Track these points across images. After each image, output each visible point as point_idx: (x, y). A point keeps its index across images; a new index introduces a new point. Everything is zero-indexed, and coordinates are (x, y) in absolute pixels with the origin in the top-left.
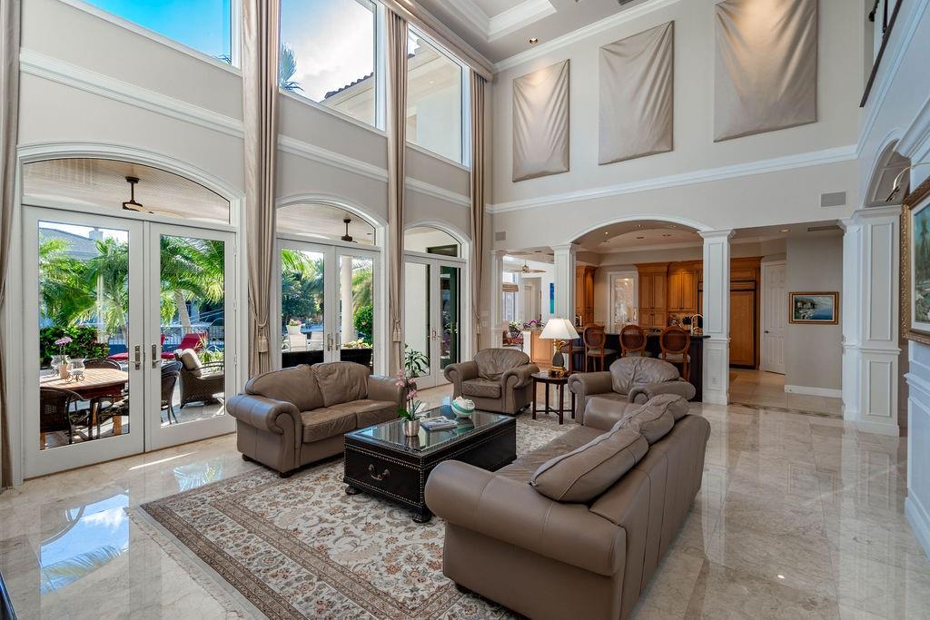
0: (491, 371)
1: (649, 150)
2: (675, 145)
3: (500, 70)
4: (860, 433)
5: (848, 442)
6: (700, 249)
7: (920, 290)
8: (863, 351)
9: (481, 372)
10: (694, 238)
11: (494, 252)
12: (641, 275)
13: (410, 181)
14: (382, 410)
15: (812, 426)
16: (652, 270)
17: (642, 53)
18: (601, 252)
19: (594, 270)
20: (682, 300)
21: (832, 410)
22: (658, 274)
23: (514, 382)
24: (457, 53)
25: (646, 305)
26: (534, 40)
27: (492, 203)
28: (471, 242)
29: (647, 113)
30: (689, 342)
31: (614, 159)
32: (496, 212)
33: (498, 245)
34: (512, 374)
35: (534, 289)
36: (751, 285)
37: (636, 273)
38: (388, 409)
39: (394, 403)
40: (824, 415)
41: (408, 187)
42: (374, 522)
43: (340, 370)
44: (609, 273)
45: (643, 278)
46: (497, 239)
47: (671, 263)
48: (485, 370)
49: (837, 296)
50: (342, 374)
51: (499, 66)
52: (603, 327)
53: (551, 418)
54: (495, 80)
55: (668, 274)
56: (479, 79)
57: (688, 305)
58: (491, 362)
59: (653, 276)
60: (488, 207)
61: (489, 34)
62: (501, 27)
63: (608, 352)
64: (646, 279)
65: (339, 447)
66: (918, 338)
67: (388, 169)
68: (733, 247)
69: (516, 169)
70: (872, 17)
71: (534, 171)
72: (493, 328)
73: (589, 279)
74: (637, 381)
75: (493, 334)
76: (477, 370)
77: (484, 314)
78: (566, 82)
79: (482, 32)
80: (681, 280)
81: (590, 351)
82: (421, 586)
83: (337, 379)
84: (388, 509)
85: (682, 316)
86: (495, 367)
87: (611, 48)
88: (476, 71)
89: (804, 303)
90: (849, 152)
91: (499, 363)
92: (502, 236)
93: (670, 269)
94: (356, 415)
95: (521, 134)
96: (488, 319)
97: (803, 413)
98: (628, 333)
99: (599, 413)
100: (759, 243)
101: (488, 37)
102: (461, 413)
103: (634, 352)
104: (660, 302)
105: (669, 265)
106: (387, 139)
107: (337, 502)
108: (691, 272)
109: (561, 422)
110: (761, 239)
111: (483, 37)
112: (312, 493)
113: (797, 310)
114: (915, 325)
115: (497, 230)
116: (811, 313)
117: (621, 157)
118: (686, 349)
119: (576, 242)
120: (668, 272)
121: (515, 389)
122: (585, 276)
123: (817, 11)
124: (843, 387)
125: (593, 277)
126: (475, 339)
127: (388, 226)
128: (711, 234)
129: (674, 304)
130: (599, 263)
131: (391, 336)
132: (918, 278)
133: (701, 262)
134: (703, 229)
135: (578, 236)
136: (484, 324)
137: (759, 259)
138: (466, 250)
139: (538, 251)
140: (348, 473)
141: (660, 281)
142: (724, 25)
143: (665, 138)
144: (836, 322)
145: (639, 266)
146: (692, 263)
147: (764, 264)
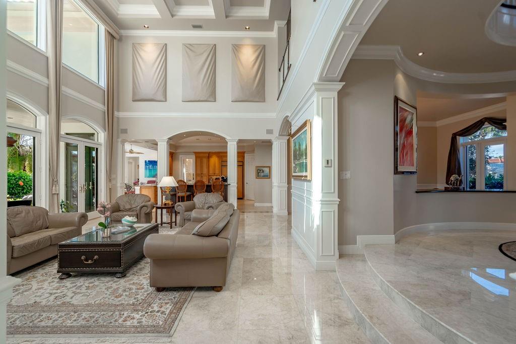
0: (128, 207)
1: (205, 99)
2: (216, 99)
3: (124, 35)
4: (278, 216)
5: (275, 219)
6: (226, 147)
7: (294, 163)
8: (279, 187)
9: (122, 208)
10: (223, 141)
11: (120, 140)
12: (196, 158)
13: (64, 89)
14: (68, 232)
15: (265, 216)
16: (201, 155)
17: (202, 54)
18: (178, 145)
19: (172, 154)
20: (214, 169)
21: (269, 210)
22: (205, 157)
23: (145, 210)
24: (97, 16)
25: (199, 172)
26: (146, 26)
27: (118, 111)
28: (106, 133)
29: (204, 82)
30: (223, 187)
31: (190, 100)
32: (121, 117)
33: (123, 136)
34: (144, 206)
35: (133, 164)
36: (241, 164)
37: (194, 157)
38: (72, 231)
39: (75, 228)
40: (267, 212)
41: (63, 92)
42: (91, 285)
43: (26, 211)
44: (181, 156)
45: (198, 159)
46: (122, 133)
47: (210, 152)
48: (124, 206)
49: (270, 168)
50: (28, 213)
51: (124, 32)
53: (165, 227)
54: (120, 39)
55: (209, 157)
56: (111, 37)
57: (217, 172)
58: (127, 202)
59: (202, 158)
60: (116, 113)
61: (118, 13)
62: (127, 11)
63: (188, 193)
65: (55, 251)
66: (294, 177)
67: (48, 78)
68: (238, 147)
69: (134, 93)
70: (280, 70)
71: (145, 97)
72: (119, 185)
74: (207, 203)
75: (119, 189)
76: (119, 207)
77: (113, 176)
78: (165, 55)
79: (114, 10)
80: (214, 160)
81: (179, 194)
82: (139, 296)
83: (25, 217)
84: (96, 279)
85: (214, 177)
86: (131, 204)
87: (188, 46)
88: (109, 30)
89: (260, 171)
90: (273, 115)
91: (133, 202)
92: (125, 131)
93: (209, 155)
94: (50, 237)
95: (137, 72)
96: (116, 179)
97: (262, 212)
98: (198, 184)
99: (199, 216)
100: (245, 146)
101: (118, 14)
102: (129, 224)
103: (201, 193)
104: (205, 171)
105: (209, 153)
106: (47, 58)
107: (56, 285)
108: (218, 157)
109: (171, 228)
110: (245, 144)
111: (115, 14)
112: (31, 286)
113: (258, 173)
114: (294, 174)
115: (122, 127)
116: (262, 174)
117: (192, 100)
118: (222, 189)
119: (170, 139)
121: (145, 214)
123: (265, 62)
124: (273, 202)
125: (172, 157)
126: (109, 191)
127: (48, 116)
128: (232, 140)
129: (211, 172)
130: (176, 151)
131: (51, 189)
132: (294, 160)
133: (226, 153)
134: (228, 138)
135: (172, 135)
136: (113, 182)
137: (244, 153)
138: (101, 137)
139: (147, 141)
140: (60, 266)
141: (205, 160)
142: (235, 55)
143: (212, 96)
144: (270, 178)
145: (195, 153)
146: (219, 153)
147: (245, 155)
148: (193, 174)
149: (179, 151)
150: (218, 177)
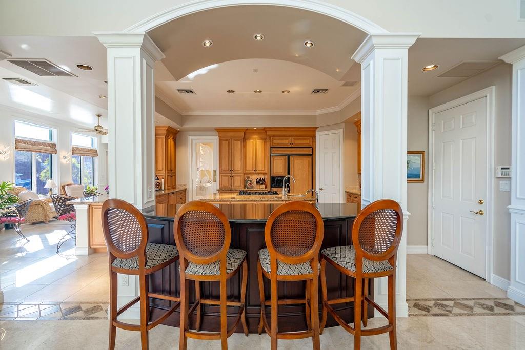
12: (220, 140)
16: (230, 134)
18: (184, 113)
19: (176, 133)
20: (255, 163)
22: (237, 139)
25: (226, 168)
36: (308, 151)
37: (215, 139)
44: (191, 137)
45: (223, 142)
52: (185, 190)
55: (244, 140)
57: (260, 167)
59: (232, 141)
64: (225, 144)
73: (171, 142)
80: (255, 145)
85: (254, 178)
93: (246, 134)
100: (315, 116)
104: (238, 166)
105: (246, 130)
108: (264, 138)
120: (244, 138)
122: (167, 137)
125: (175, 140)
129: (249, 167)
130: (182, 126)
137: (314, 129)
141: (237, 145)
144: (422, 181)
145: (220, 131)
146: (265, 130)
147: (318, 134)
148: (215, 171)
149: (188, 125)
150: (262, 177)
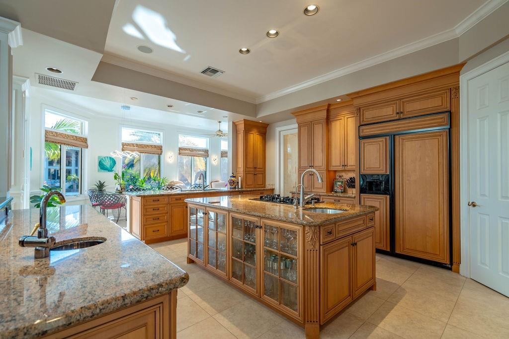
12: (300, 127)
18: (257, 102)
20: (345, 154)
45: (302, 129)
55: (328, 121)
57: (352, 160)
64: (304, 131)
80: (344, 126)
93: (329, 113)
100: (456, 41)
104: (319, 159)
105: (329, 104)
120: (328, 118)
122: (247, 131)
125: (263, 134)
129: (336, 162)
130: (256, 117)
141: (319, 131)
